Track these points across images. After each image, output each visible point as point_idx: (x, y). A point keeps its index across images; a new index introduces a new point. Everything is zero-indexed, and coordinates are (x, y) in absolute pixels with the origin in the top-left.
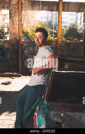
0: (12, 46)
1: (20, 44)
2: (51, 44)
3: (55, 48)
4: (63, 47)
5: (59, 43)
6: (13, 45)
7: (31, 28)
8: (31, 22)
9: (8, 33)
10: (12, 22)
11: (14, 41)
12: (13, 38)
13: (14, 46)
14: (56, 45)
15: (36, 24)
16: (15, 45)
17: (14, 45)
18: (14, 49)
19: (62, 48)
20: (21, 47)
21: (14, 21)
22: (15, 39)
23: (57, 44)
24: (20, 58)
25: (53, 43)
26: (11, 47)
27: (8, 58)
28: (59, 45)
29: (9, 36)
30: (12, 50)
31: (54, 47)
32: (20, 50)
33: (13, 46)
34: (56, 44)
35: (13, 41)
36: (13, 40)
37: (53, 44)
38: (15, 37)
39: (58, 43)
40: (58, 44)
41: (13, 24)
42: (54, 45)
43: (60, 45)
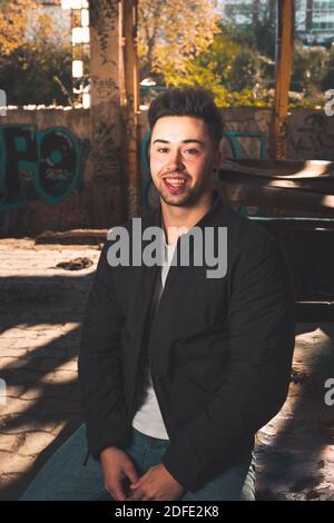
0: (101, 131)
1: (131, 122)
2: (253, 118)
3: (267, 134)
4: (300, 130)
5: (281, 116)
6: (104, 128)
7: (185, 54)
8: (185, 32)
9: (86, 84)
10: (99, 38)
11: (109, 112)
12: (107, 100)
13: (108, 132)
14: (271, 125)
15: (207, 39)
16: (113, 126)
17: (109, 125)
18: (110, 141)
19: (296, 137)
20: (134, 134)
21: (107, 36)
22: (111, 102)
23: (274, 121)
24: (133, 177)
25: (258, 115)
26: (96, 136)
27: (87, 177)
28: (281, 124)
29: (90, 92)
30: (101, 145)
31: (263, 130)
32: (133, 145)
33: (104, 131)
34: (269, 120)
35: (105, 112)
36: (106, 107)
37: (261, 119)
38: (111, 96)
39: (278, 115)
40: (277, 120)
41: (104, 47)
42: (264, 123)
43: (285, 124)
